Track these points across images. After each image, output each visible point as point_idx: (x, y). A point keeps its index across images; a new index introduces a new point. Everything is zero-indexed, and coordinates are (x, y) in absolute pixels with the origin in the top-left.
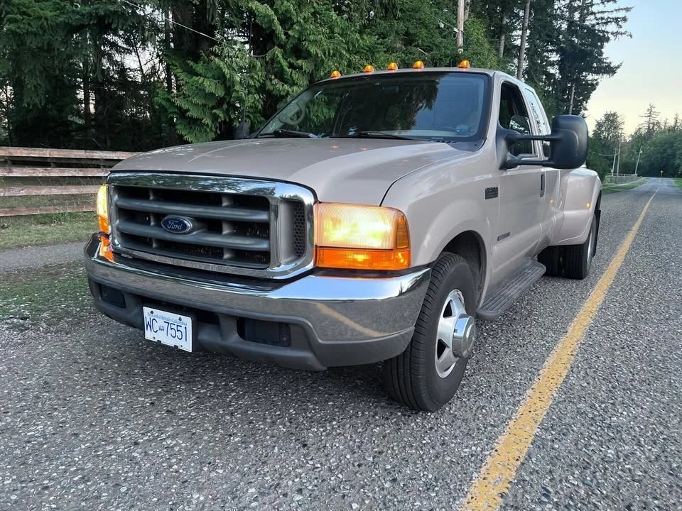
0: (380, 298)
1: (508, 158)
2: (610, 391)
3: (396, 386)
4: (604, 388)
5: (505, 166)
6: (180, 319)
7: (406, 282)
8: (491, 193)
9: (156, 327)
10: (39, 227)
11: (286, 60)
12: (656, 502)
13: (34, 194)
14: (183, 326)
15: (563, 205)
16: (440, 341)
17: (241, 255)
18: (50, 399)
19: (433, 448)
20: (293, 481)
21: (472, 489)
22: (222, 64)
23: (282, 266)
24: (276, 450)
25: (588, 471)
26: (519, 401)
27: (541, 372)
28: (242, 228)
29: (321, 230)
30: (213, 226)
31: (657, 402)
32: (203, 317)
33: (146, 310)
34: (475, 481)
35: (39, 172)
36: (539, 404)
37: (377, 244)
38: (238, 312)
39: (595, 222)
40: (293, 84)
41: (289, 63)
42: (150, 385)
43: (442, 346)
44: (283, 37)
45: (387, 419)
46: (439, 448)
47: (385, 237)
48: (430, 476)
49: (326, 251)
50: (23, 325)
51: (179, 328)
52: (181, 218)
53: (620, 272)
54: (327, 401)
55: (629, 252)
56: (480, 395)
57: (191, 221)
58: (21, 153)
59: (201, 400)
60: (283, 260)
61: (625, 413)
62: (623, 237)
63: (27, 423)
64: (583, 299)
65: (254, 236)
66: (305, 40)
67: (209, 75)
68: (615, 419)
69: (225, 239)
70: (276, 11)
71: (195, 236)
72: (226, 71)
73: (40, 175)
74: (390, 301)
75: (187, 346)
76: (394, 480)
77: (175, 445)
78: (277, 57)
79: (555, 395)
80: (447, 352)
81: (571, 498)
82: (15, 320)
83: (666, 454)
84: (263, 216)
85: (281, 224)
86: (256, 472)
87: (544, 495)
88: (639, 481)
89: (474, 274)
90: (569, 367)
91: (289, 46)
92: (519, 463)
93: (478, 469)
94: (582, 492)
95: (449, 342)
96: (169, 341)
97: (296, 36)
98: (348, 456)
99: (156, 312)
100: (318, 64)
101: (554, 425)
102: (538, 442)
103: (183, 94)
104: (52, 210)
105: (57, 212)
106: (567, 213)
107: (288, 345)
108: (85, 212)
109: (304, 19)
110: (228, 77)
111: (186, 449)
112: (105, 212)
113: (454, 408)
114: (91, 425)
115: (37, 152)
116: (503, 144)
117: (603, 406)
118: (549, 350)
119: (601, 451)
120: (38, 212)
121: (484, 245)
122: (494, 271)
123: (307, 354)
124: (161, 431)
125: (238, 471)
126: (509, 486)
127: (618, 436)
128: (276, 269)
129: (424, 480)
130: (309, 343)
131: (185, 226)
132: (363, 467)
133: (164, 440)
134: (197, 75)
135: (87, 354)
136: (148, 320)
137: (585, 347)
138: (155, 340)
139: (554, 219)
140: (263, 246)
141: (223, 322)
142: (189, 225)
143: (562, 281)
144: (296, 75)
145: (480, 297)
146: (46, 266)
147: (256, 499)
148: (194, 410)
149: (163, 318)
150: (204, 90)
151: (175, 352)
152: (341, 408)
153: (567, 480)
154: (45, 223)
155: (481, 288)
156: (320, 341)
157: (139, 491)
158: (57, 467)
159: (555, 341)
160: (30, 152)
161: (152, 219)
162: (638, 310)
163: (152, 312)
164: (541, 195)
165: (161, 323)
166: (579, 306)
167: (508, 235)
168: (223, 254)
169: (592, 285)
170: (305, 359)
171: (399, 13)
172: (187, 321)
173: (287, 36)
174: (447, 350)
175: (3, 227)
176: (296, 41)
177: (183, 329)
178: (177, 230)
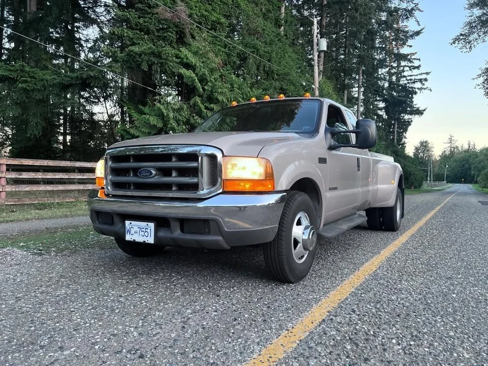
1: (332, 144)
2: (400, 276)
4: (397, 275)
5: (331, 148)
6: (147, 225)
8: (322, 161)
9: (133, 232)
10: (37, 211)
11: (203, 104)
12: (415, 314)
13: (35, 190)
14: (149, 229)
15: (377, 180)
16: (295, 239)
17: (182, 187)
18: (66, 281)
19: (292, 296)
20: (212, 308)
21: (312, 310)
22: (162, 107)
23: (205, 190)
24: (202, 298)
25: (379, 304)
26: (345, 280)
27: (360, 269)
28: (182, 172)
29: (226, 172)
30: (166, 172)
31: (427, 279)
32: (161, 222)
33: (127, 222)
34: (314, 307)
35: (40, 176)
36: (356, 281)
37: (256, 177)
38: (181, 216)
39: (400, 195)
41: (205, 106)
43: (296, 242)
44: (201, 90)
45: (266, 286)
46: (295, 296)
47: (259, 174)
48: (289, 306)
49: (229, 182)
50: (41, 253)
51: (147, 230)
52: (149, 169)
56: (322, 277)
57: (155, 170)
58: (29, 162)
60: (205, 186)
61: (406, 284)
63: (56, 289)
64: (394, 240)
66: (215, 92)
67: (153, 114)
68: (400, 286)
69: (174, 178)
70: (197, 75)
71: (156, 179)
72: (164, 111)
75: (151, 240)
76: (269, 307)
77: (144, 296)
78: (198, 102)
79: (367, 277)
81: (367, 313)
83: (425, 298)
84: (194, 164)
85: (205, 168)
86: (191, 305)
87: (352, 312)
88: (407, 307)
89: (315, 207)
90: (378, 267)
91: (205, 96)
92: (340, 301)
93: (316, 303)
94: (374, 311)
95: (301, 241)
96: (139, 239)
97: (210, 89)
98: (243, 299)
99: (133, 222)
101: (364, 288)
102: (353, 294)
103: (136, 126)
104: (46, 201)
105: (49, 202)
106: (380, 186)
107: (209, 233)
108: (67, 202)
109: (215, 79)
110: (165, 114)
111: (150, 298)
113: (306, 282)
114: (93, 290)
115: (39, 162)
116: (329, 136)
117: (394, 281)
118: (367, 261)
119: (388, 297)
120: (37, 202)
121: (320, 192)
123: (221, 238)
124: (134, 292)
125: (180, 305)
126: (333, 309)
127: (400, 292)
128: (201, 192)
129: (285, 307)
130: (220, 231)
131: (151, 173)
132: (251, 303)
133: (137, 295)
134: (145, 114)
135: (84, 264)
136: (128, 228)
137: (389, 259)
138: (132, 240)
139: (371, 188)
140: (195, 180)
141: (172, 223)
142: (154, 172)
143: (382, 232)
144: (209, 114)
145: (321, 223)
146: (47, 229)
147: (191, 314)
148: (152, 284)
149: (137, 226)
150: (149, 123)
151: (144, 245)
153: (366, 307)
154: (41, 209)
155: (320, 216)
156: (226, 229)
157: (126, 312)
158: (77, 305)
159: (372, 257)
160: (34, 162)
161: (131, 172)
162: (427, 244)
163: (131, 223)
164: (359, 170)
165: (136, 229)
166: (390, 243)
167: (336, 188)
168: (172, 188)
169: (401, 234)
170: (218, 241)
171: (275, 75)
172: (152, 225)
173: (204, 89)
174: (299, 245)
175: (13, 211)
176: (210, 92)
177: (149, 231)
178: (147, 176)
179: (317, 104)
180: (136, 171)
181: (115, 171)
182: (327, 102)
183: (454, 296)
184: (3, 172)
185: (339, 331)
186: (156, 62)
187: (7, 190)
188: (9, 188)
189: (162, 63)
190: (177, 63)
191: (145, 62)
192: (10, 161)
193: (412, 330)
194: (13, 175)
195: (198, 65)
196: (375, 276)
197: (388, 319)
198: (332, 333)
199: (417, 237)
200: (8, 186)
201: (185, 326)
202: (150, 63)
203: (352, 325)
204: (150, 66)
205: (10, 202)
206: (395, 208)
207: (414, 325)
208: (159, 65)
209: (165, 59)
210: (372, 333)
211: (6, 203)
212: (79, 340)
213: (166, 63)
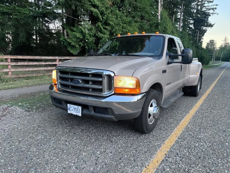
0: (132, 101)
1: (170, 61)
2: (200, 129)
3: (137, 126)
4: (198, 128)
5: (169, 63)
6: (78, 107)
7: (139, 97)
8: (164, 71)
9: (71, 109)
10: (26, 81)
11: (102, 26)
12: (208, 157)
13: (24, 70)
15: (189, 73)
16: (149, 114)
17: (94, 90)
18: (41, 130)
19: (147, 143)
20: (109, 150)
21: (157, 153)
22: (82, 28)
23: (106, 93)
24: (104, 143)
25: (190, 149)
26: (172, 132)
27: (180, 124)
28: (94, 82)
29: (116, 83)
30: (87, 82)
31: (213, 132)
32: (84, 107)
33: (68, 105)
34: (158, 151)
35: (26, 63)
36: (178, 132)
37: (131, 87)
38: (94, 105)
39: (200, 79)
40: (104, 34)
41: (103, 27)
42: (68, 126)
43: (150, 115)
44: (101, 19)
45: (134, 136)
46: (149, 143)
47: (133, 85)
48: (146, 150)
49: (117, 89)
50: (29, 110)
51: (78, 110)
52: (78, 80)
53: (209, 95)
54: (117, 131)
55: (213, 88)
56: (161, 130)
57: (81, 81)
58: (21, 57)
59: (82, 130)
60: (106, 91)
61: (203, 135)
62: (212, 83)
63: (36, 136)
64: (196, 103)
65: (98, 84)
66: (108, 20)
67: (78, 31)
68: (200, 136)
69: (90, 85)
70: (99, 11)
71: (82, 85)
72: (83, 30)
73: (26, 64)
74: (135, 102)
75: (80, 114)
76: (136, 150)
77: (77, 142)
78: (100, 25)
79: (183, 130)
80: (151, 117)
81: (184, 155)
82: (26, 109)
83: (213, 145)
84: (101, 79)
85: (105, 81)
86: (99, 148)
87: (177, 155)
88: (204, 152)
89: (159, 94)
90: (188, 122)
91: (103, 22)
92: (171, 147)
93: (159, 148)
94: (187, 154)
95: (152, 114)
96: (74, 113)
97: (106, 19)
98: (124, 145)
99: (71, 105)
100: (113, 27)
101: (182, 138)
102: (177, 142)
103: (70, 38)
104: (29, 75)
105: (31, 76)
106: (190, 76)
107: (107, 114)
108: (39, 76)
109: (108, 13)
110: (84, 32)
111: (80, 142)
112: (55, 78)
113: (154, 133)
114: (53, 136)
115: (25, 57)
116: (168, 57)
117: (197, 133)
118: (183, 118)
119: (194, 144)
120: (25, 76)
121: (162, 87)
122: (165, 95)
123: (113, 117)
124: (73, 138)
125: (94, 148)
126: (167, 152)
127: (200, 141)
128: (104, 94)
129: (144, 150)
130: (113, 114)
131: (79, 82)
132: (128, 147)
133: (74, 140)
134: (74, 31)
135: (49, 118)
136: (69, 107)
137: (194, 117)
138: (71, 113)
139: (186, 78)
140: (101, 87)
141: (90, 108)
142: (81, 82)
143: (190, 97)
144: (105, 31)
145: (161, 102)
146: (31, 93)
147: (99, 154)
148: (81, 133)
149: (73, 107)
150: (76, 36)
151: (76, 116)
152: (121, 132)
153: (184, 151)
154: (28, 79)
155: (162, 99)
156: (116, 113)
157: (69, 152)
158: (47, 146)
159: (185, 115)
160: (23, 57)
161: (70, 80)
162: (213, 106)
164: (181, 71)
166: (194, 105)
167: (170, 83)
168: (89, 90)
169: (199, 99)
170: (112, 118)
171: (139, 9)
172: (80, 108)
173: (103, 18)
174: (151, 116)
175: (15, 81)
176: (106, 20)
177: (79, 110)
178: (77, 83)
179: (162, 39)
180: (72, 80)
181: (62, 78)
182: (167, 36)
183: (227, 144)
184: (9, 62)
185: (171, 168)
186: (79, 5)
187: (12, 71)
188: (12, 70)
189: (82, 5)
190: (89, 5)
191: (74, 5)
192: (12, 57)
193: (207, 169)
194: (14, 64)
195: (100, 6)
196: (187, 129)
197: (194, 160)
198: (167, 170)
199: (207, 101)
200: (12, 69)
201: (97, 162)
202: (76, 5)
203: (177, 164)
204: (76, 7)
205: (13, 76)
206: (197, 86)
207: (207, 165)
208: (81, 6)
209: (84, 3)
210: (187, 170)
211: (12, 77)
212: (48, 171)
213: (84, 5)
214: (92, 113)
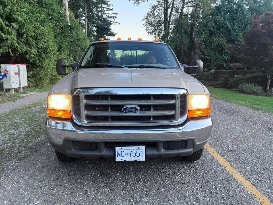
6: (139, 148)
11: (4, 22)
23: (180, 119)
33: (118, 148)
40: (9, 34)
51: (138, 152)
57: (139, 107)
60: (180, 117)
66: (14, 14)
71: (140, 113)
75: (143, 158)
84: (173, 102)
85: (179, 103)
96: (131, 159)
99: (124, 148)
123: (192, 150)
130: (193, 146)
131: (136, 109)
136: (119, 152)
138: (123, 160)
141: (160, 145)
142: (139, 109)
149: (128, 149)
151: (135, 163)
156: (197, 144)
161: (110, 108)
163: (122, 148)
165: (127, 152)
172: (143, 148)
177: (140, 152)
178: (132, 111)
214: (163, 151)
